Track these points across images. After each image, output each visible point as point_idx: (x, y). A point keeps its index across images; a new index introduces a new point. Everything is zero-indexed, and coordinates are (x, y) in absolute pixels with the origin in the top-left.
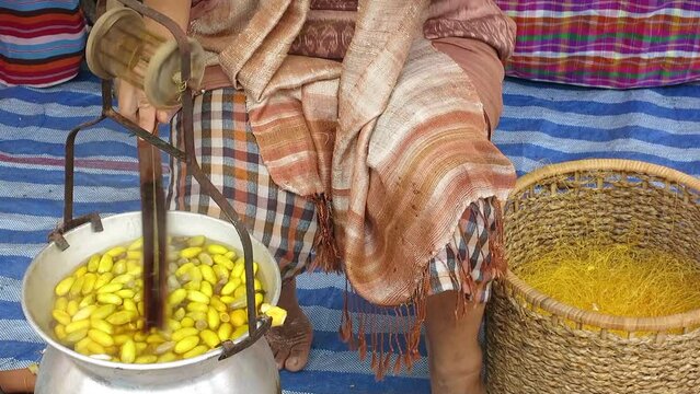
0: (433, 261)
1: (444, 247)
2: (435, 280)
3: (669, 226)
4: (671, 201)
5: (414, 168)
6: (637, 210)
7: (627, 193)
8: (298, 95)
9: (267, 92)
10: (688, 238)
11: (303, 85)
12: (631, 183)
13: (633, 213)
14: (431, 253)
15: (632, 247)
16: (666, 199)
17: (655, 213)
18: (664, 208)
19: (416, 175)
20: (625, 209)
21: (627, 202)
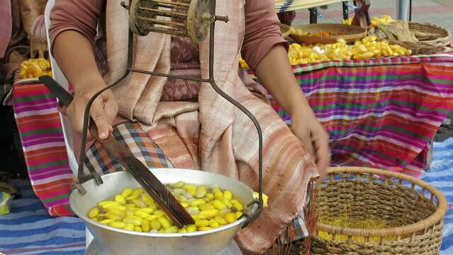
0: (296, 218)
1: (302, 209)
2: (299, 230)
3: (362, 203)
4: (361, 187)
5: (277, 161)
6: (342, 198)
7: (335, 188)
8: (172, 121)
9: (156, 118)
10: (375, 207)
11: (175, 116)
12: (337, 181)
13: (340, 200)
14: (294, 214)
15: (342, 225)
16: (358, 186)
17: (352, 197)
18: (358, 192)
19: (280, 165)
20: (335, 199)
21: (336, 193)
